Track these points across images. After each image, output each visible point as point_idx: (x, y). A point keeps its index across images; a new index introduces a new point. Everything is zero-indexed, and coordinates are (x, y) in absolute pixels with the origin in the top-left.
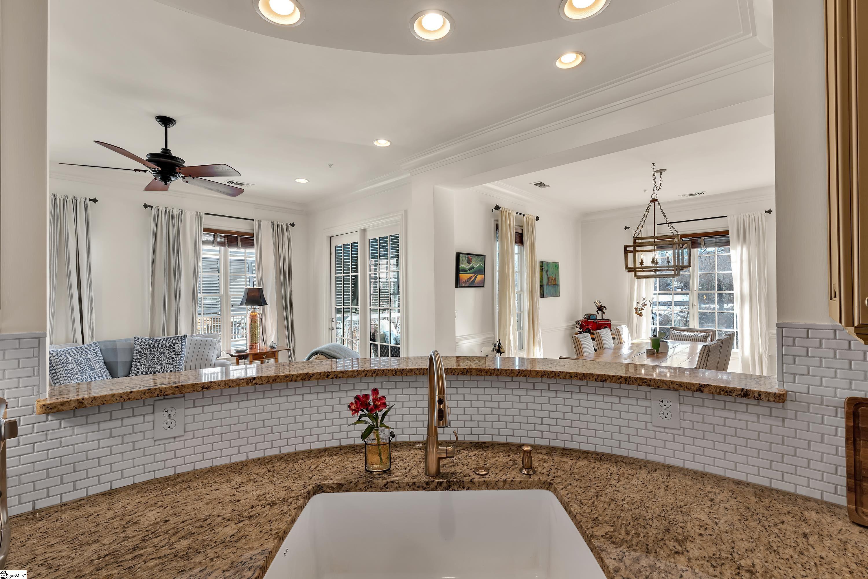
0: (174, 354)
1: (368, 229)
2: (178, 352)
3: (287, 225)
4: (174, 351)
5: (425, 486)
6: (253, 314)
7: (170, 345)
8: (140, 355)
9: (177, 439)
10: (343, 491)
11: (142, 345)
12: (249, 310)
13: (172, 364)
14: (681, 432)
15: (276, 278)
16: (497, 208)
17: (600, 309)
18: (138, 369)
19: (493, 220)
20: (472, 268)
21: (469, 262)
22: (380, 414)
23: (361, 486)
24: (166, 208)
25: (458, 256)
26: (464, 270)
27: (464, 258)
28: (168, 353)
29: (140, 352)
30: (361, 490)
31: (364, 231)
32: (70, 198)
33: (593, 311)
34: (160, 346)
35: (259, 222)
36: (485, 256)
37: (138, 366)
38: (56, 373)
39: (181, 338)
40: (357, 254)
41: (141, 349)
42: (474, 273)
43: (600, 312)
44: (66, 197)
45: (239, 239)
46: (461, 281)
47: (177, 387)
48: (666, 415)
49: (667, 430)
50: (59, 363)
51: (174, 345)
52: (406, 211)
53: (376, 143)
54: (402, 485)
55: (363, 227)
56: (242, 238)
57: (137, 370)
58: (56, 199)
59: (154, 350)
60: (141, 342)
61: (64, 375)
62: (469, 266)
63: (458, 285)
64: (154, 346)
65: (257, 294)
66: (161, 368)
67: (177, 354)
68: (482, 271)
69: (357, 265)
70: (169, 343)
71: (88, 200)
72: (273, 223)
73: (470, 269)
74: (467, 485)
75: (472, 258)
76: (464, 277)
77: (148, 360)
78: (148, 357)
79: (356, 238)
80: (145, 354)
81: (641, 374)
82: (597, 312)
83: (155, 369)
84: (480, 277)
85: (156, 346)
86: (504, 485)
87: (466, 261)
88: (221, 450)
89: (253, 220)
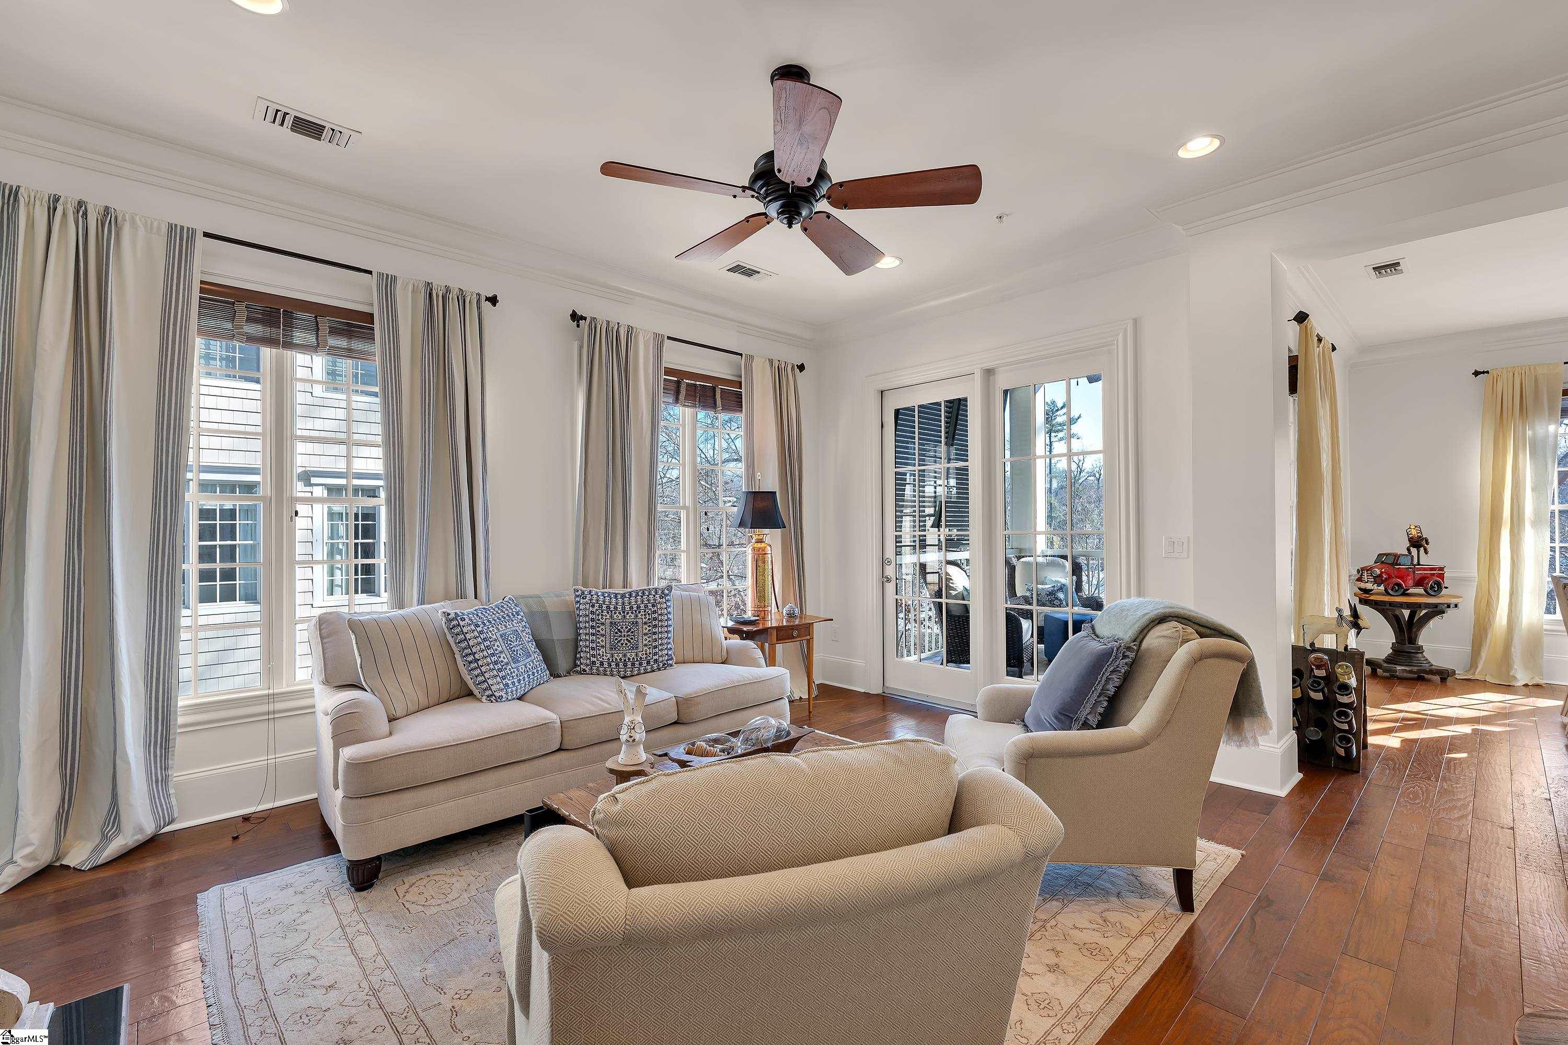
0: (655, 626)
2: (661, 621)
3: (793, 367)
4: (655, 619)
6: (759, 545)
7: (646, 606)
8: (593, 627)
11: (593, 606)
12: (752, 537)
13: (655, 647)
16: (1301, 317)
17: (1417, 543)
18: (593, 656)
24: (608, 322)
28: (646, 623)
29: (593, 620)
32: (455, 292)
33: (1401, 547)
34: (627, 608)
35: (751, 358)
37: (593, 649)
38: (476, 660)
39: (663, 593)
41: (592, 613)
43: (1414, 551)
44: (448, 290)
45: (718, 394)
50: (479, 640)
51: (653, 606)
53: (1182, 154)
56: (722, 391)
57: (593, 659)
58: (430, 294)
59: (617, 617)
60: (591, 600)
61: (492, 666)
64: (616, 608)
66: (637, 655)
67: (662, 626)
70: (642, 601)
71: (483, 299)
72: (771, 361)
77: (608, 636)
78: (608, 630)
80: (602, 624)
82: (1408, 550)
83: (625, 656)
85: (620, 608)
89: (741, 355)
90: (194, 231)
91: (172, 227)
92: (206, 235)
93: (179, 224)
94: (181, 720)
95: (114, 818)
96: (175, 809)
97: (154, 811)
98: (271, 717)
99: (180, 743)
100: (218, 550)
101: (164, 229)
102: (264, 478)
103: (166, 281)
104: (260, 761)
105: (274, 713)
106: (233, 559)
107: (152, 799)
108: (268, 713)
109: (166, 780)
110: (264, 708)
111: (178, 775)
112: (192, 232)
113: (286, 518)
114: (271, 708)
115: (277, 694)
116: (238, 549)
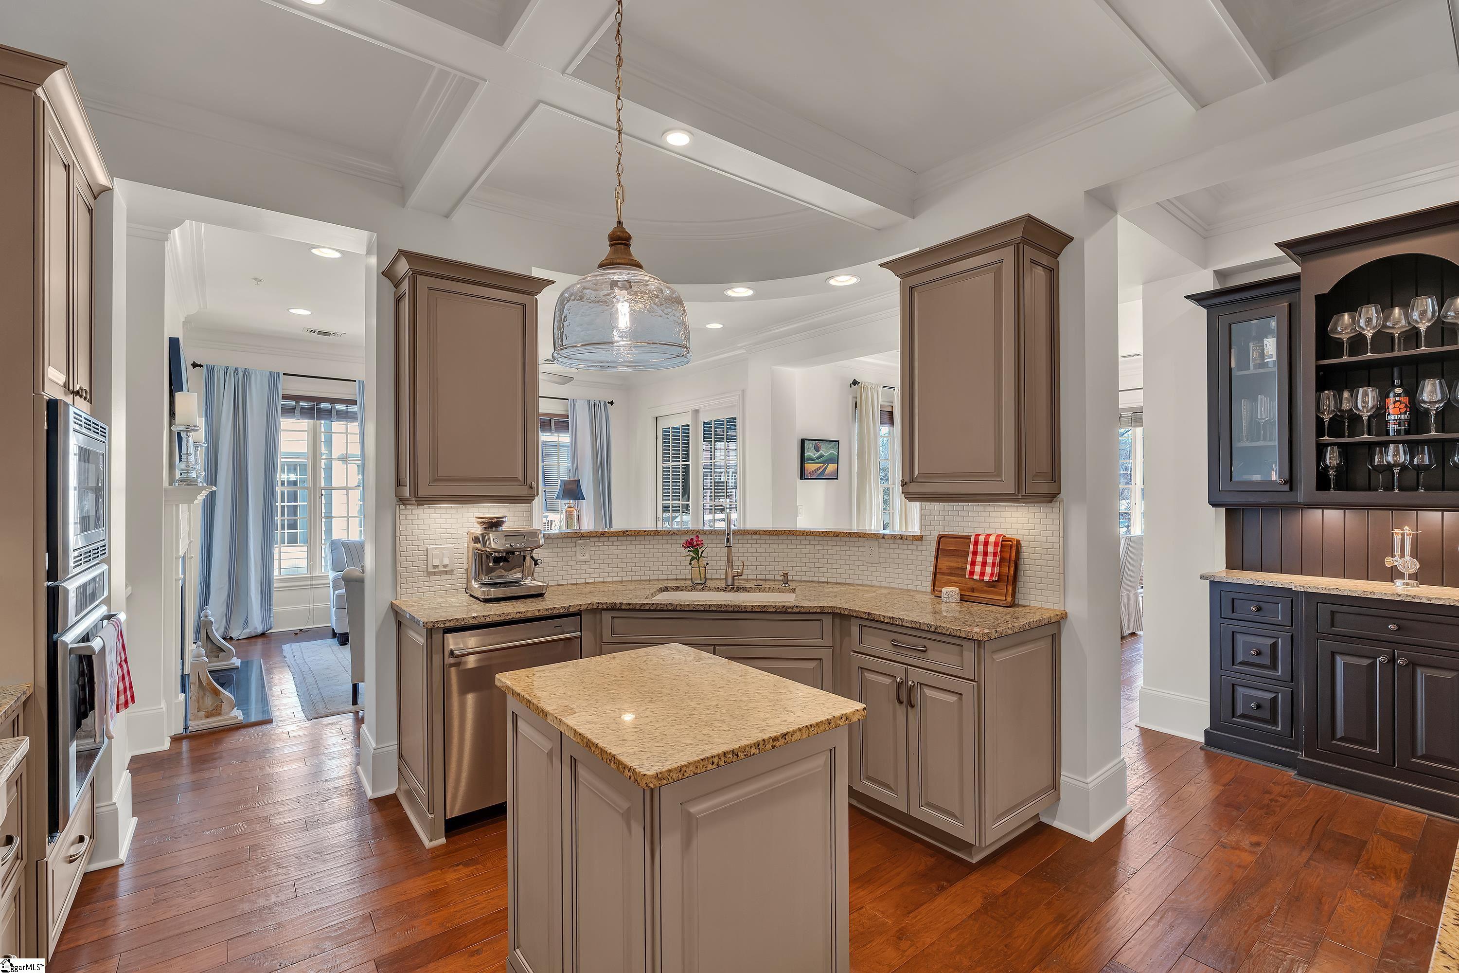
1: (701, 410)
3: (605, 403)
5: (724, 589)
6: (570, 509)
9: (586, 563)
10: (679, 591)
12: (564, 504)
14: (879, 565)
15: (593, 468)
16: (855, 383)
19: (851, 397)
20: (821, 456)
21: (817, 449)
22: (700, 551)
23: (689, 588)
25: (803, 441)
26: (811, 459)
27: (811, 445)
30: (689, 591)
31: (696, 412)
35: (574, 401)
36: (838, 441)
40: (689, 440)
42: (824, 462)
45: (553, 422)
46: (806, 473)
47: (589, 532)
48: (872, 555)
49: (873, 565)
52: (743, 391)
54: (711, 588)
55: (696, 408)
56: (557, 422)
62: (818, 454)
63: (802, 477)
65: (574, 486)
68: (835, 460)
69: (688, 454)
72: (589, 402)
73: (818, 458)
74: (748, 590)
75: (821, 444)
76: (810, 467)
79: (687, 420)
81: (854, 529)
84: (831, 467)
86: (769, 590)
87: (813, 448)
88: (608, 573)
89: (568, 399)
90: (279, 373)
91: (270, 373)
92: (284, 374)
93: (273, 371)
94: (275, 585)
95: (246, 623)
96: (272, 623)
97: (263, 623)
98: (311, 587)
99: (275, 595)
100: (286, 508)
101: (268, 374)
102: (308, 477)
103: (268, 397)
104: (306, 606)
105: (313, 585)
106: (295, 514)
107: (262, 617)
108: (310, 585)
109: (269, 610)
110: (308, 583)
111: (275, 609)
112: (278, 374)
113: (318, 498)
114: (312, 583)
115: (314, 577)
116: (298, 508)
